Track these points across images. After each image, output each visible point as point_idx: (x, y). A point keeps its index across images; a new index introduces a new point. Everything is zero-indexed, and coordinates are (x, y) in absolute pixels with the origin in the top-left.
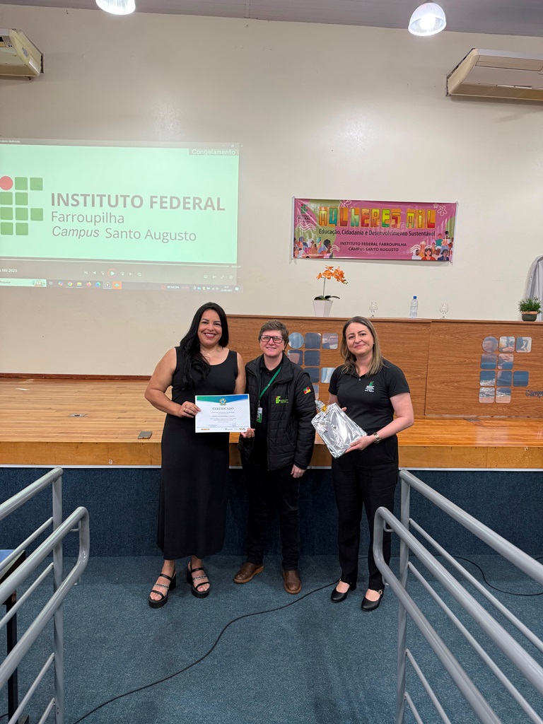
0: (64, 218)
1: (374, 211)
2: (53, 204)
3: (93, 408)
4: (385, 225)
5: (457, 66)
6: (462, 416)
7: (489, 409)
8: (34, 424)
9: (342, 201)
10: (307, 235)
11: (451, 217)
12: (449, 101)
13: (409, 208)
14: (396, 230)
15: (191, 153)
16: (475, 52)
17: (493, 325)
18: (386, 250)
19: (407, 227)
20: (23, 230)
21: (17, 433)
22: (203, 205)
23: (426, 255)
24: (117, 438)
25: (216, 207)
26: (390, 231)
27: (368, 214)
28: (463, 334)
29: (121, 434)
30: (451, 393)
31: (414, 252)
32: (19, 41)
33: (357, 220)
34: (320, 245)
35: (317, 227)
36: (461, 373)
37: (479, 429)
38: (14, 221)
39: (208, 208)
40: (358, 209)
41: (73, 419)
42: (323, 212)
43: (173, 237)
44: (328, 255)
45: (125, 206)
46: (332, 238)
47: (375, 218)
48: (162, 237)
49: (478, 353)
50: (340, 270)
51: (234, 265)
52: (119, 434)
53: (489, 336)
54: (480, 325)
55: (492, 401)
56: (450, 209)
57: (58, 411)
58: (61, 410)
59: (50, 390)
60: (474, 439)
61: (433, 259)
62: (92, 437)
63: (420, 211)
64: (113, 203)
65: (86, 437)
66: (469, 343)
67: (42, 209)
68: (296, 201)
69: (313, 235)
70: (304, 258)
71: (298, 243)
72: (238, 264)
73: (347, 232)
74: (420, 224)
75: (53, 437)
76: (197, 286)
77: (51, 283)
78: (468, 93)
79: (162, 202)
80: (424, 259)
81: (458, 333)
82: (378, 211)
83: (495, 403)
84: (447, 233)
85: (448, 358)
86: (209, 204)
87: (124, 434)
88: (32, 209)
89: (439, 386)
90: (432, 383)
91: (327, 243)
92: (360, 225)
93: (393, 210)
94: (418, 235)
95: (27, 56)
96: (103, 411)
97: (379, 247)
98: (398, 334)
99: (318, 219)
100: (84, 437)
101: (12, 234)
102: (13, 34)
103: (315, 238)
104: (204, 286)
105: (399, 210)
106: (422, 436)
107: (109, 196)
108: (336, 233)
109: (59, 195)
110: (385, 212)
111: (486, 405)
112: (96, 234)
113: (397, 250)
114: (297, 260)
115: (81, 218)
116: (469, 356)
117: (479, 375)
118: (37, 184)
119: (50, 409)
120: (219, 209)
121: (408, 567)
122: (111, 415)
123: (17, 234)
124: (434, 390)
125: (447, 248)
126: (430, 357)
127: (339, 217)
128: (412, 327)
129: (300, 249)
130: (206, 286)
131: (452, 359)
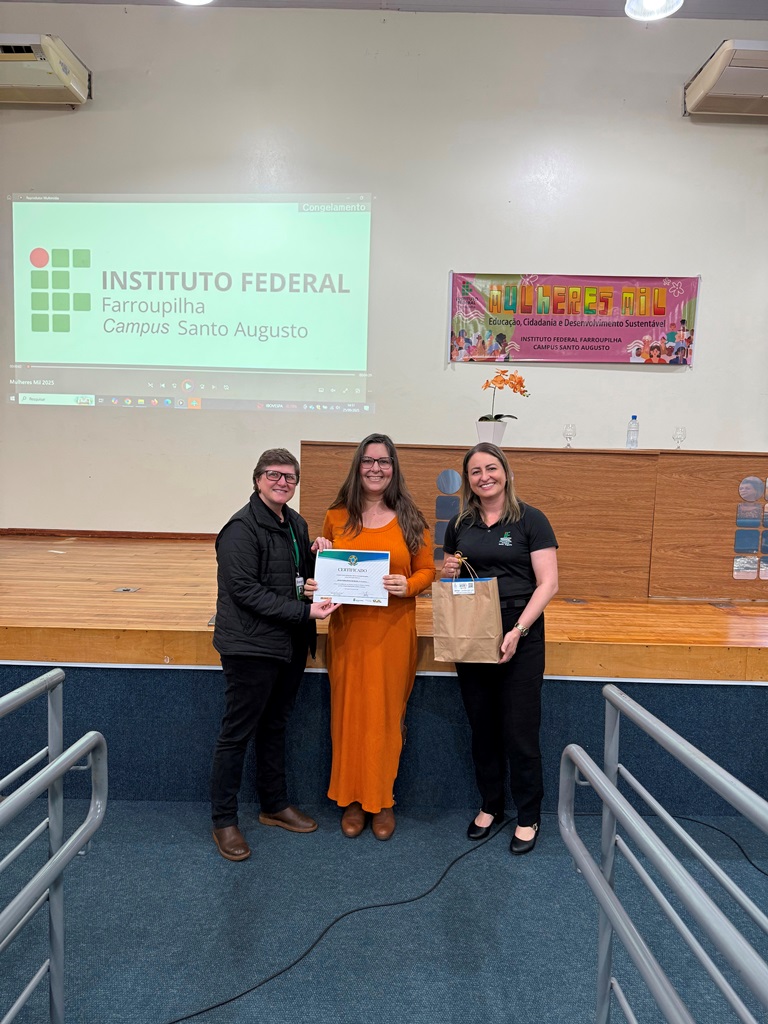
0: (119, 307)
1: (572, 290)
2: (105, 287)
3: (151, 580)
4: (588, 311)
5: (701, 69)
6: (707, 599)
7: (748, 589)
8: (62, 601)
9: (524, 276)
10: (471, 327)
11: (690, 298)
12: (688, 124)
13: (625, 285)
14: (605, 319)
15: (301, 210)
16: (728, 46)
17: (756, 459)
18: (591, 348)
19: (625, 314)
20: (62, 325)
21: (34, 614)
22: (317, 285)
23: (651, 356)
24: (177, 624)
25: (337, 288)
26: (597, 320)
27: (563, 295)
28: (709, 473)
29: (185, 618)
30: (689, 564)
31: (634, 351)
32: (56, 52)
33: (547, 304)
34: (491, 342)
35: (486, 315)
36: (706, 532)
37: (733, 619)
38: (51, 312)
39: (325, 290)
40: (549, 287)
41: (120, 595)
42: (496, 293)
43: (274, 333)
44: (503, 356)
45: (206, 288)
46: (509, 331)
47: (574, 301)
48: (258, 333)
49: (732, 501)
50: (519, 375)
51: (363, 372)
52: (181, 618)
53: (748, 476)
54: (735, 459)
55: (754, 577)
56: (688, 287)
57: (99, 583)
58: (106, 582)
59: (96, 553)
60: (725, 635)
61: (662, 362)
62: (141, 623)
63: (643, 290)
64: (189, 284)
65: (133, 622)
66: (717, 486)
67: (89, 295)
68: (455, 276)
69: (480, 327)
70: (465, 361)
71: (457, 339)
72: (368, 372)
73: (532, 323)
74: (642, 309)
75: (84, 621)
76: (309, 404)
77: (101, 400)
78: (717, 111)
79: (259, 282)
80: (648, 362)
81: (700, 471)
82: (578, 290)
83: (758, 580)
84: (683, 322)
85: (686, 510)
86: (327, 283)
87: (190, 618)
88: (75, 294)
89: (670, 553)
90: (661, 547)
91: (501, 338)
92: (551, 311)
93: (601, 289)
94: (640, 325)
95: (67, 73)
96: (166, 583)
97: (581, 344)
98: (607, 471)
99: (487, 303)
100: (129, 622)
101: (47, 330)
102: (46, 41)
103: (483, 332)
104: (318, 403)
105: (611, 289)
106: (643, 628)
107: (184, 274)
108: (515, 323)
109: (114, 274)
110: (589, 291)
111: (744, 582)
112: (165, 328)
113: (608, 348)
114: (456, 364)
115: (143, 307)
116: (718, 507)
117: (733, 536)
118: (83, 259)
119: (89, 580)
120: (341, 291)
121: (616, 844)
122: (176, 589)
123: (54, 331)
124: (664, 559)
125: (684, 344)
126: (657, 508)
127: (519, 299)
128: (628, 462)
129: (461, 348)
130: (321, 404)
131: (691, 511)
